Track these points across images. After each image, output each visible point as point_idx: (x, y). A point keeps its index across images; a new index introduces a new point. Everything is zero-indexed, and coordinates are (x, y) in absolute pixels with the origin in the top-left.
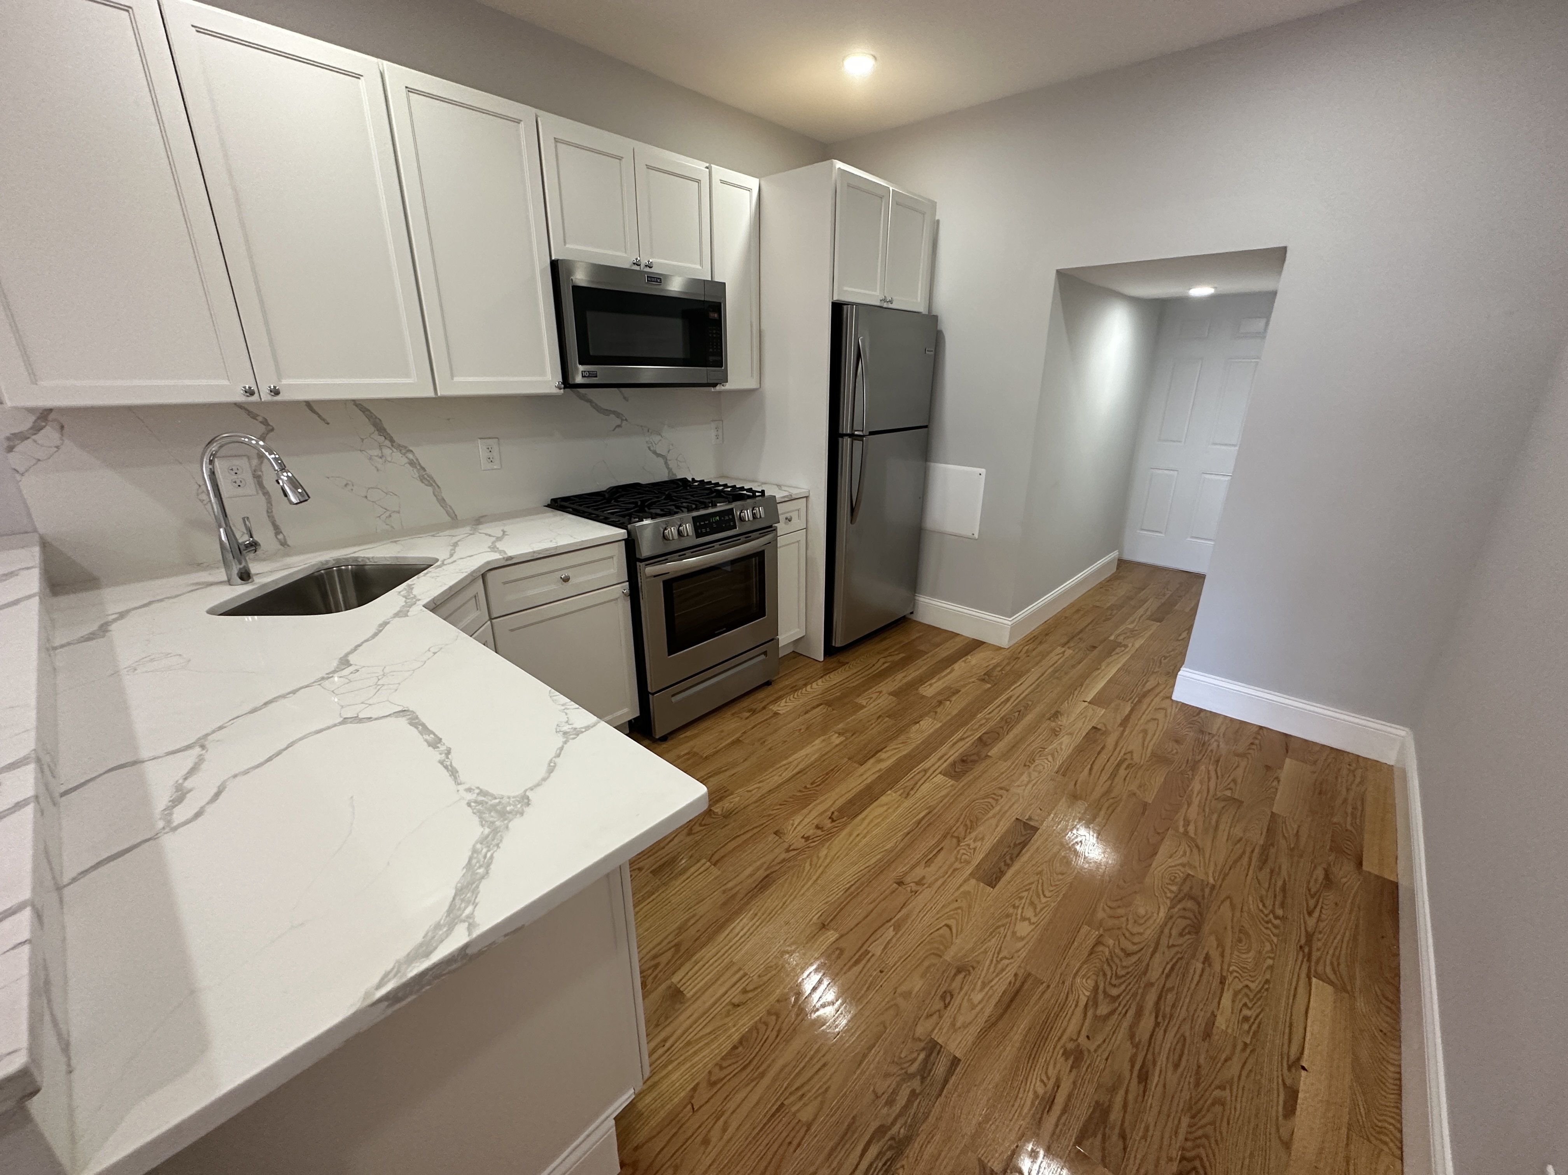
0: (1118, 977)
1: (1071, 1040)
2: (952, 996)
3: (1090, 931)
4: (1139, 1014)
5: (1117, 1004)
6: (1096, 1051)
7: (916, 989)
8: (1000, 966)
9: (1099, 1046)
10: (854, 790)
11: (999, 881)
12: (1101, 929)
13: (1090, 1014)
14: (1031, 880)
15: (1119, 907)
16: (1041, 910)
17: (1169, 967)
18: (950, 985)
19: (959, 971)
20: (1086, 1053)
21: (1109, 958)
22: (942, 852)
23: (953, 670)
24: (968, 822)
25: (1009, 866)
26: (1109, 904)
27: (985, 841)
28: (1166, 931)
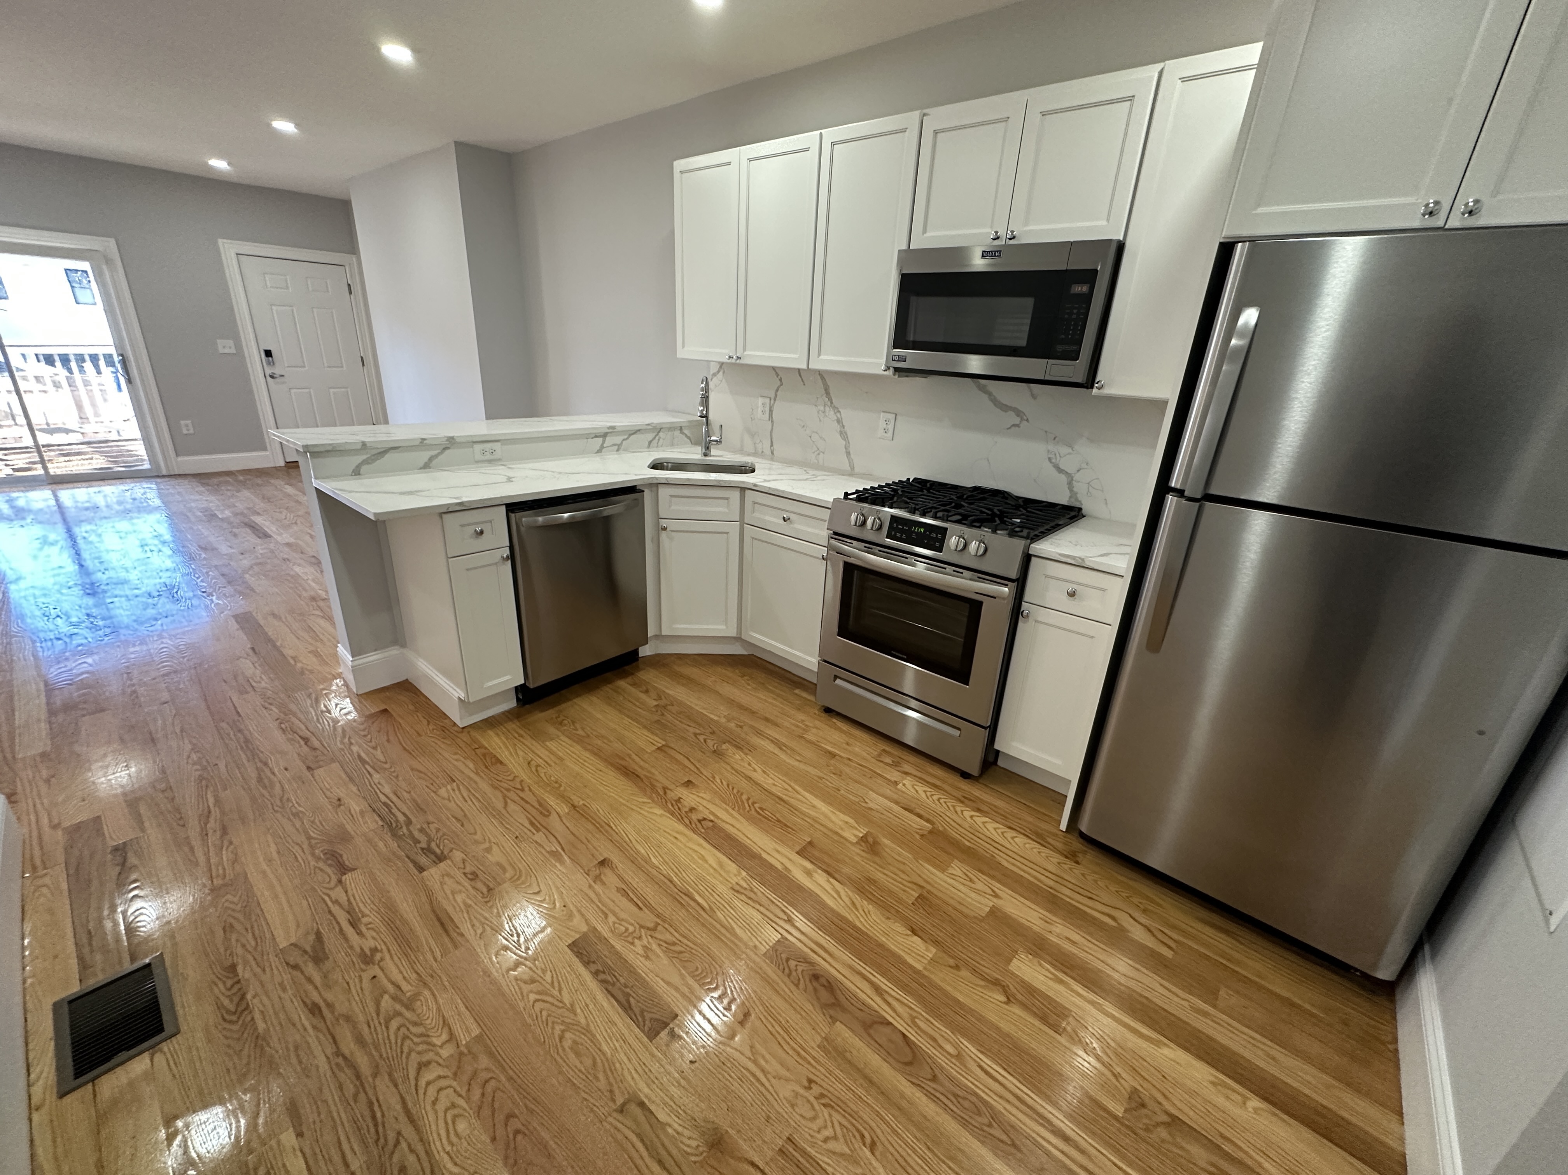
0: (405, 1038)
1: (382, 959)
2: (471, 880)
3: (470, 1034)
4: (360, 1041)
5: (382, 1021)
6: (360, 976)
7: (489, 856)
8: (477, 924)
9: (361, 981)
10: (748, 841)
11: (577, 956)
12: (466, 1051)
13: (391, 988)
14: (565, 993)
15: (483, 1095)
16: (520, 989)
17: (379, 1115)
18: (481, 881)
19: (490, 889)
20: (363, 966)
21: (429, 1040)
22: (635, 909)
23: (1158, 1044)
24: (677, 948)
25: (596, 974)
26: (493, 1083)
27: (642, 959)
28: (420, 1148)
